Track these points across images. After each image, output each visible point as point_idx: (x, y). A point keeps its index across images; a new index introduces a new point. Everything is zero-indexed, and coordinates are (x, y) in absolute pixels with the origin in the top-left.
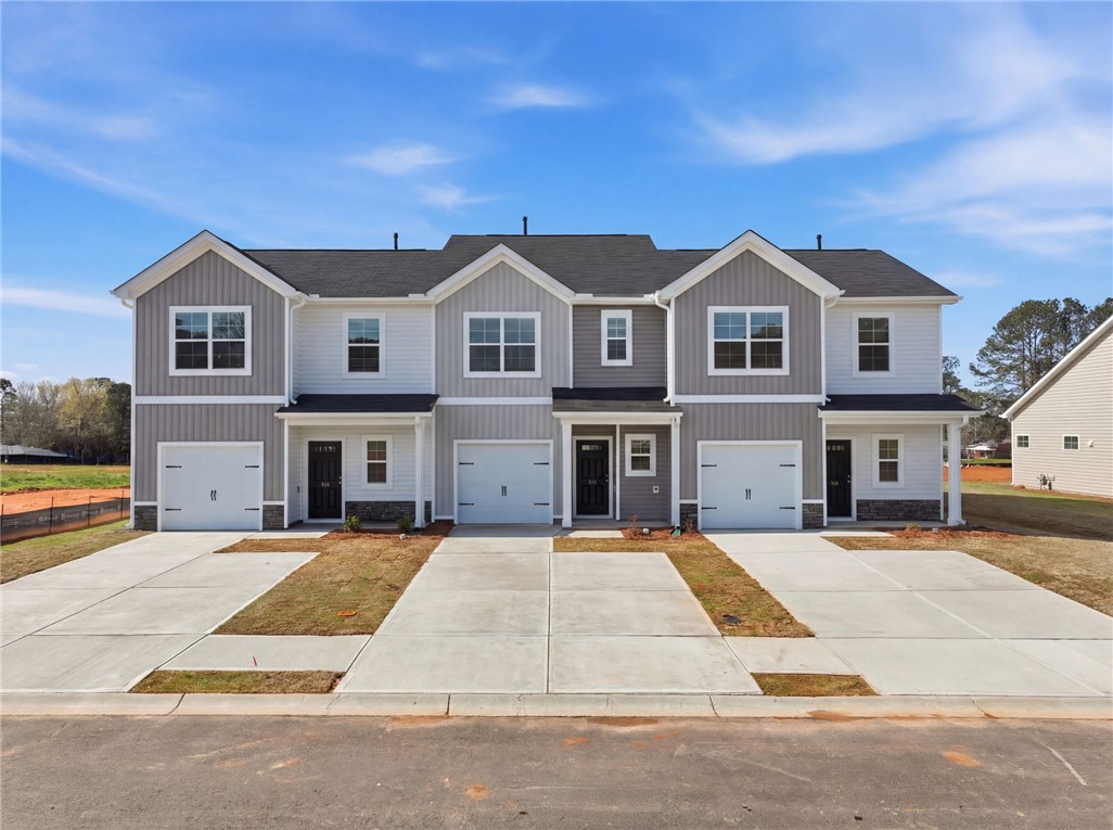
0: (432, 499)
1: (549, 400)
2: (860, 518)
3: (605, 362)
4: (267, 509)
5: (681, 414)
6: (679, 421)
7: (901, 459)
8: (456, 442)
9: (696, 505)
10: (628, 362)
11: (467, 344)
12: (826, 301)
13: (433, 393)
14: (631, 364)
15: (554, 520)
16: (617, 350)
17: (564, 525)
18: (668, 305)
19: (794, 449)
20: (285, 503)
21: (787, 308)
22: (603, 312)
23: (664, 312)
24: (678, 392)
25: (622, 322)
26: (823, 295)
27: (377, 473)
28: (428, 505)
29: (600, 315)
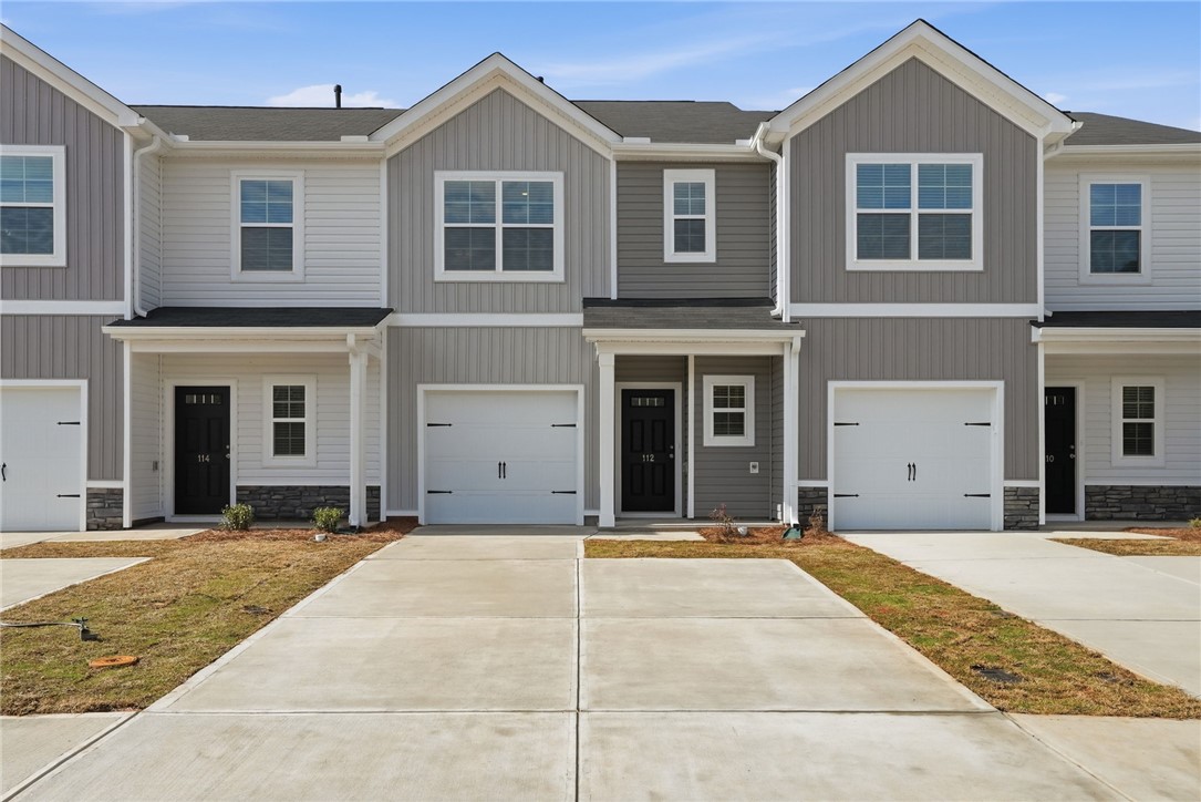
0: (381, 482)
1: (577, 319)
2: (1090, 517)
3: (671, 255)
4: (93, 495)
5: (803, 333)
6: (797, 345)
7: (1158, 422)
8: (421, 388)
9: (826, 489)
10: (709, 255)
11: (440, 225)
12: (1048, 147)
13: (384, 305)
14: (714, 260)
15: (585, 517)
16: (690, 236)
17: (602, 524)
18: (780, 152)
19: (991, 397)
20: (125, 484)
21: (980, 156)
22: (667, 173)
23: (772, 165)
24: (796, 297)
25: (699, 189)
26: (1040, 135)
27: (289, 440)
28: (373, 493)
29: (662, 179)
